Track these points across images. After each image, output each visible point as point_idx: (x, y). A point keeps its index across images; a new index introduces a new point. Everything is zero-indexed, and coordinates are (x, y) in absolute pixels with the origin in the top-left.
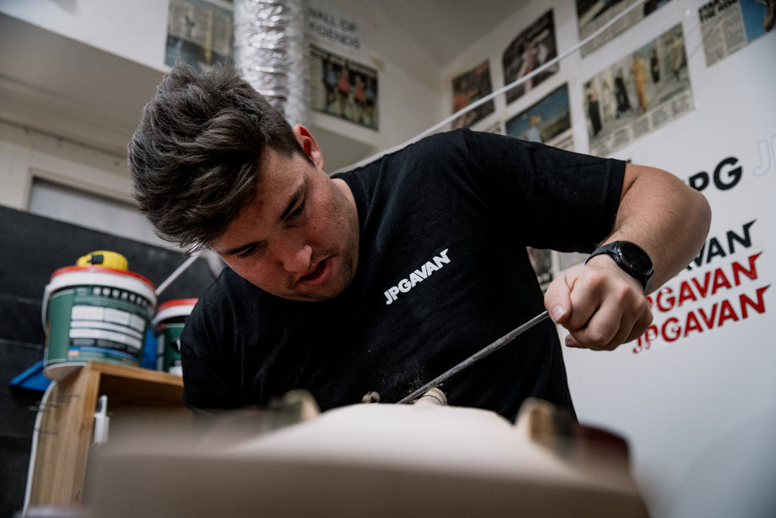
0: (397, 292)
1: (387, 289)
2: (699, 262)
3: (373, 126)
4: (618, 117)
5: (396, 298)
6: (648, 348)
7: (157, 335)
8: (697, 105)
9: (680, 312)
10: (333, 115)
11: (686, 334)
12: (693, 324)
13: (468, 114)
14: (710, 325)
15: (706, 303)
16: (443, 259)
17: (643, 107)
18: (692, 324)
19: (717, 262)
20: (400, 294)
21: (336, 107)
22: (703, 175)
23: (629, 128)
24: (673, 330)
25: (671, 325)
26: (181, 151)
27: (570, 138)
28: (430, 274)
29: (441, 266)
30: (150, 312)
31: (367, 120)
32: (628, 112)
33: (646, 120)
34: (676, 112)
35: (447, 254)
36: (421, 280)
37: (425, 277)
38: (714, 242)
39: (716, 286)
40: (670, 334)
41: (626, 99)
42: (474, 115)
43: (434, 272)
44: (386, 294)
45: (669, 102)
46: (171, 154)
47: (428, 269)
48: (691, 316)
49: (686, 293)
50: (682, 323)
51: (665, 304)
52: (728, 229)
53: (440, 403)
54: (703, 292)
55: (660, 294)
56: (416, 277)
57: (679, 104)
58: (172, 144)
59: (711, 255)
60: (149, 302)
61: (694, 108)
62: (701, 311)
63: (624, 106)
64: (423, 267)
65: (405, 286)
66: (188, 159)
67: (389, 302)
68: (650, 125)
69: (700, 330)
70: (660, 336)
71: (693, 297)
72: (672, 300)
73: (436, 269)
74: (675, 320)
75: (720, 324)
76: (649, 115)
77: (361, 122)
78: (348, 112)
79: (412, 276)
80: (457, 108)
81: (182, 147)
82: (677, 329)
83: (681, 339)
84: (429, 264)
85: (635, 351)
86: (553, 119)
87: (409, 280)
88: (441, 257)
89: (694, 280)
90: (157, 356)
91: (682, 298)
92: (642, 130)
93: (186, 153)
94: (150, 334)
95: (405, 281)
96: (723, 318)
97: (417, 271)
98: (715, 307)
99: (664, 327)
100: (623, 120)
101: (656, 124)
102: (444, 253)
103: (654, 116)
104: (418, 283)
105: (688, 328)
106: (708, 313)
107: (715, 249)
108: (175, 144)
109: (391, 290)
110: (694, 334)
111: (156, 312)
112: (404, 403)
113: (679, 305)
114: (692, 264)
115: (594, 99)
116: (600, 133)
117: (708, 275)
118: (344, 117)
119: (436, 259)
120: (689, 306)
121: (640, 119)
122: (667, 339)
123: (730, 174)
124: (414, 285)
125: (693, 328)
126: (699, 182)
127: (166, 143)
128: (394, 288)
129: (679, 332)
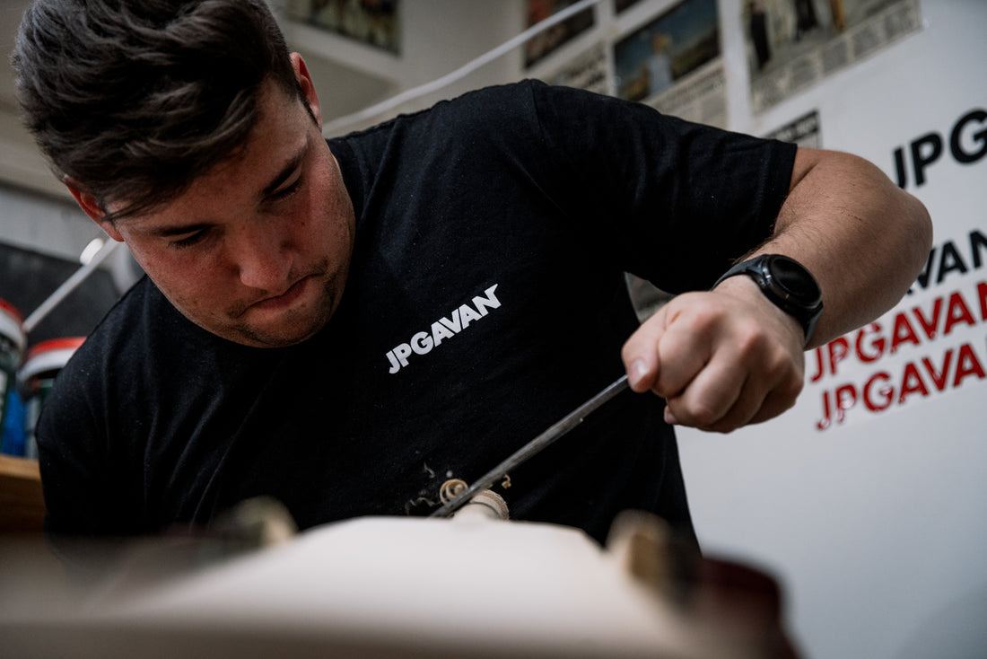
0: (408, 352)
1: (391, 349)
2: (924, 282)
3: (392, 48)
4: (797, 39)
5: (405, 363)
6: (841, 420)
7: (26, 398)
8: (926, 22)
9: (893, 363)
10: (323, 27)
11: (902, 400)
12: (913, 382)
13: (551, 30)
14: (941, 384)
15: (935, 349)
16: (489, 300)
17: (838, 24)
18: (912, 384)
19: (954, 282)
20: (413, 357)
21: (329, 15)
22: (934, 139)
23: (815, 58)
24: (881, 393)
25: (878, 385)
26: (135, 39)
27: (719, 72)
28: (466, 325)
29: (485, 312)
30: (15, 359)
31: (381, 37)
32: (814, 32)
33: (842, 46)
34: (892, 33)
35: (496, 293)
36: (450, 335)
37: (458, 330)
38: (949, 248)
39: (951, 321)
40: (876, 399)
41: (811, 10)
42: (560, 32)
43: (472, 322)
44: (390, 355)
45: (881, 17)
46: (115, 42)
47: (464, 316)
48: (910, 369)
49: (903, 334)
50: (896, 381)
51: (869, 350)
52: (972, 227)
53: (497, 516)
54: (930, 329)
55: (861, 334)
56: (442, 330)
57: (896, 20)
58: (118, 24)
59: (944, 270)
60: (12, 344)
61: (920, 28)
62: (927, 362)
63: (807, 22)
64: (455, 314)
65: (424, 343)
66: (146, 56)
67: (393, 370)
68: (850, 54)
69: (925, 392)
70: (861, 403)
71: (913, 338)
72: (880, 344)
73: (477, 317)
74: (884, 376)
75: (957, 382)
76: (847, 37)
77: (370, 41)
78: (350, 24)
79: (435, 327)
80: (532, 20)
81: (138, 34)
82: (888, 392)
83: (895, 408)
84: (464, 308)
85: (820, 426)
86: (692, 41)
87: (430, 334)
88: (486, 297)
89: (917, 311)
90: (26, 434)
91: (897, 340)
92: (836, 62)
93: (143, 45)
94: (14, 398)
95: (423, 334)
96: (961, 373)
97: (444, 320)
98: (948, 355)
99: (867, 387)
100: (806, 43)
101: (860, 52)
102: (490, 291)
103: (857, 39)
104: (445, 340)
105: (906, 389)
106: (938, 364)
107: (950, 261)
108: (124, 26)
109: (397, 350)
110: (914, 399)
111: (25, 359)
112: (439, 516)
113: (892, 351)
114: (915, 286)
115: (758, 8)
116: (769, 65)
117: (938, 303)
118: (342, 32)
119: (477, 300)
120: (908, 353)
121: (833, 43)
122: (871, 407)
123: (977, 137)
124: (438, 342)
125: (913, 390)
126: (927, 150)
127: (108, 22)
128: (404, 346)
129: (890, 396)
